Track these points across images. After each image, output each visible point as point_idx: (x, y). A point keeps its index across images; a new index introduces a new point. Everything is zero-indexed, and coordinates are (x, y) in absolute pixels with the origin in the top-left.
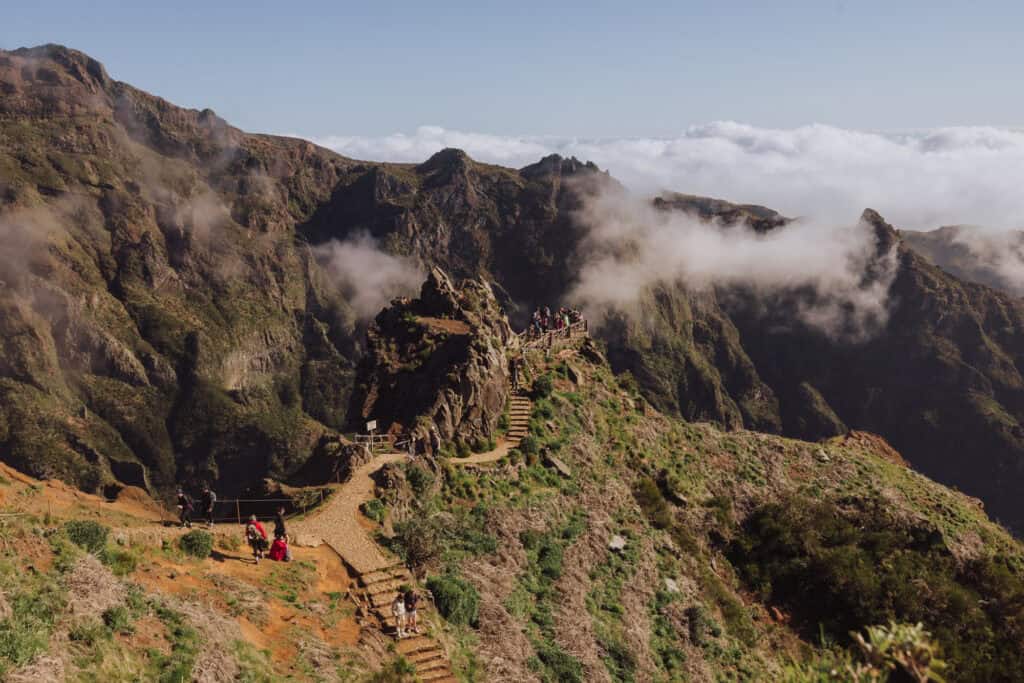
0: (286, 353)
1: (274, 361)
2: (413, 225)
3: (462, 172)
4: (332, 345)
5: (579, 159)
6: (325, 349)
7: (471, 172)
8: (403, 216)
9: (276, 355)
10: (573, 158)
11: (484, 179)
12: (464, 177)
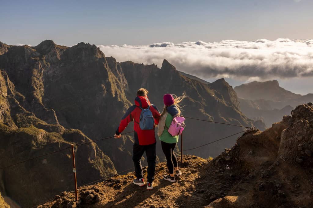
0: (7, 112)
1: (3, 115)
2: (40, 66)
3: (54, 47)
4: (23, 108)
5: (90, 44)
6: (20, 109)
7: (57, 48)
8: (37, 63)
9: (4, 113)
10: (88, 43)
11: (61, 50)
12: (55, 50)
